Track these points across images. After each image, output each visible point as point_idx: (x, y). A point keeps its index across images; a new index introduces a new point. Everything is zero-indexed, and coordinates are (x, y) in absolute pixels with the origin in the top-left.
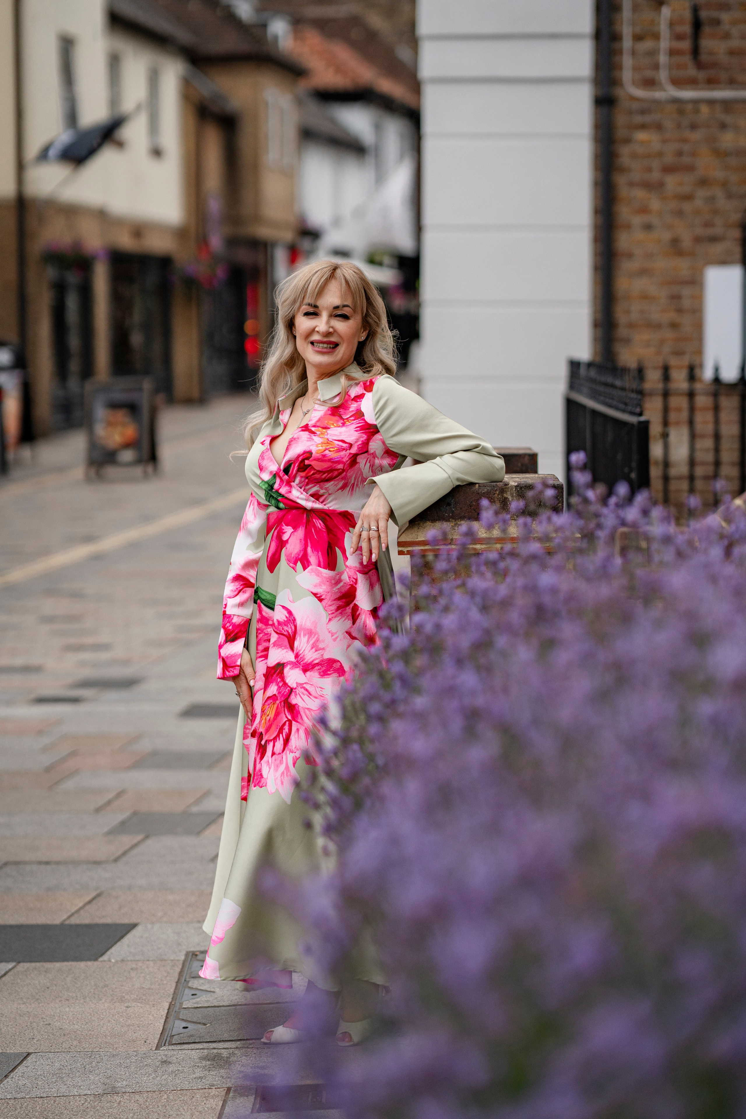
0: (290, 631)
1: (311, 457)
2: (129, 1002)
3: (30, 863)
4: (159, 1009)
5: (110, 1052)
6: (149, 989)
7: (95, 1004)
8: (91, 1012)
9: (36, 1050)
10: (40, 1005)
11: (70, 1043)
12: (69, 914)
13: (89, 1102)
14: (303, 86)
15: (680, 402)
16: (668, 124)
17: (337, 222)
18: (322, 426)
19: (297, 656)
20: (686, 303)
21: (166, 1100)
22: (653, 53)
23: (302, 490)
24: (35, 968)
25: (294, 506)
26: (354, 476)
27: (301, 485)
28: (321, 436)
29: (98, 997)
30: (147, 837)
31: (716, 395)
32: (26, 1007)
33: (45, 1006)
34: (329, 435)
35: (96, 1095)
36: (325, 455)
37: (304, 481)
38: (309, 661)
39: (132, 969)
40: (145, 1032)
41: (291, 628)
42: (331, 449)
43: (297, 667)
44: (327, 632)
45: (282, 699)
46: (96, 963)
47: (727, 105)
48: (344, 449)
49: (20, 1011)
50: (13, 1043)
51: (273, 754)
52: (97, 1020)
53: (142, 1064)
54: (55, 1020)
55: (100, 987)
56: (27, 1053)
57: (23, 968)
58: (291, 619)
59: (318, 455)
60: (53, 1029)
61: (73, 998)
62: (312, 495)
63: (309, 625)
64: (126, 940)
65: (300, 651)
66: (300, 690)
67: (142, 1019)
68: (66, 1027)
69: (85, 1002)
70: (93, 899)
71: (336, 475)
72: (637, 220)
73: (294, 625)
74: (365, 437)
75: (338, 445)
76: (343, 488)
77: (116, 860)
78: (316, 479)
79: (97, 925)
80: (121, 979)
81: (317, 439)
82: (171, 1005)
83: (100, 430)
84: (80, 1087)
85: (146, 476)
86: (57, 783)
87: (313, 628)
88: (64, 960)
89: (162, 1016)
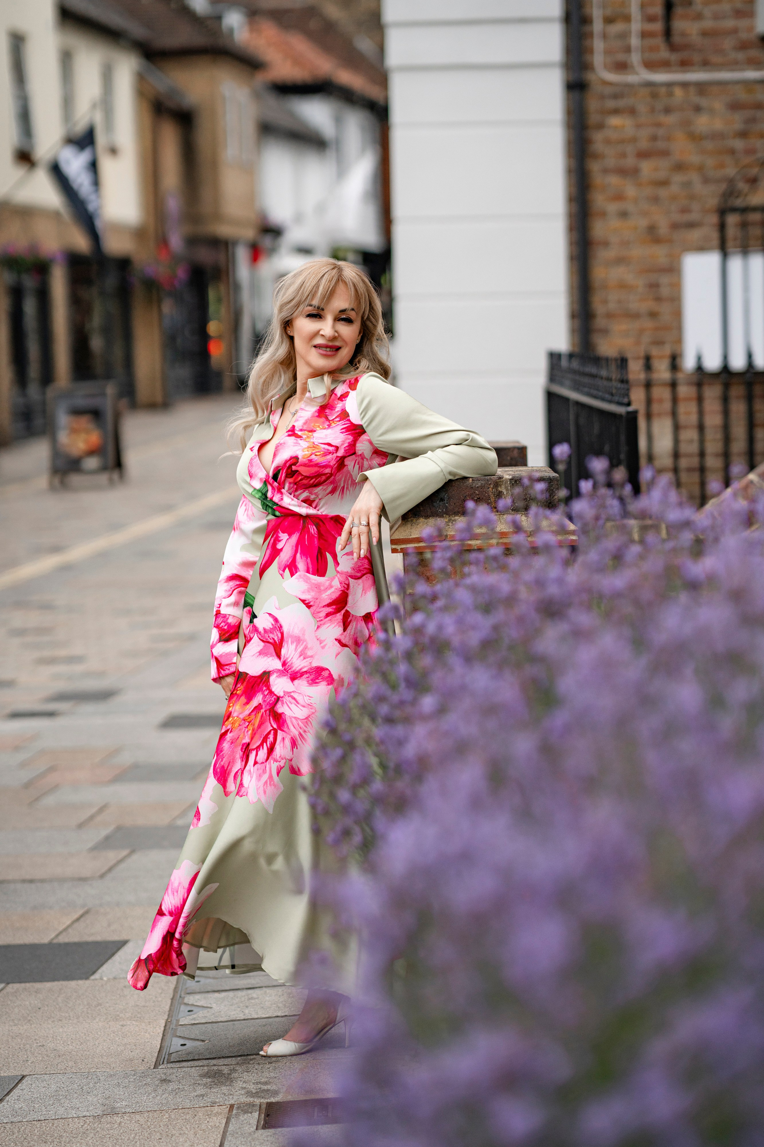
0: (276, 639)
1: (298, 462)
2: (124, 1020)
3: (14, 881)
4: (155, 1026)
5: (108, 1072)
6: (144, 1007)
7: (89, 1024)
8: (86, 1032)
9: (31, 1072)
10: (33, 1026)
11: (66, 1064)
12: (57, 932)
13: (89, 1124)
14: (261, 78)
15: (661, 393)
16: (642, 108)
17: (299, 218)
18: (308, 429)
19: (284, 664)
20: (665, 291)
21: (167, 1120)
22: (624, 36)
23: (292, 496)
24: (25, 989)
25: (288, 513)
26: (343, 479)
27: (290, 491)
28: (308, 440)
29: (92, 1016)
30: (133, 852)
31: (699, 385)
32: (18, 1028)
33: (37, 1027)
34: (314, 439)
35: (95, 1116)
36: (312, 460)
37: (293, 487)
38: (298, 669)
39: (125, 987)
40: (142, 1051)
41: (277, 635)
42: (317, 453)
43: (285, 676)
44: (315, 640)
45: (268, 707)
46: (87, 982)
47: (702, 88)
48: (330, 453)
49: (12, 1033)
50: (6, 1066)
51: (256, 763)
52: (92, 1040)
53: (140, 1084)
54: (49, 1041)
55: (93, 1005)
56: (22, 1076)
57: (13, 988)
58: (277, 626)
59: (305, 460)
60: (47, 1051)
61: (66, 1018)
62: (304, 501)
63: (296, 632)
64: (117, 957)
65: (287, 658)
66: (287, 699)
67: (138, 1037)
68: (61, 1048)
69: (78, 1022)
70: (81, 916)
71: (324, 480)
72: (612, 208)
73: (281, 632)
74: (350, 438)
75: (324, 449)
76: (333, 492)
77: (102, 876)
78: (304, 485)
79: (87, 943)
80: (114, 998)
81: (303, 444)
82: (168, 1023)
83: (63, 437)
84: (78, 1108)
85: (111, 483)
86: (37, 799)
87: (301, 635)
88: (54, 979)
89: (158, 1033)
